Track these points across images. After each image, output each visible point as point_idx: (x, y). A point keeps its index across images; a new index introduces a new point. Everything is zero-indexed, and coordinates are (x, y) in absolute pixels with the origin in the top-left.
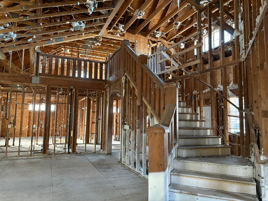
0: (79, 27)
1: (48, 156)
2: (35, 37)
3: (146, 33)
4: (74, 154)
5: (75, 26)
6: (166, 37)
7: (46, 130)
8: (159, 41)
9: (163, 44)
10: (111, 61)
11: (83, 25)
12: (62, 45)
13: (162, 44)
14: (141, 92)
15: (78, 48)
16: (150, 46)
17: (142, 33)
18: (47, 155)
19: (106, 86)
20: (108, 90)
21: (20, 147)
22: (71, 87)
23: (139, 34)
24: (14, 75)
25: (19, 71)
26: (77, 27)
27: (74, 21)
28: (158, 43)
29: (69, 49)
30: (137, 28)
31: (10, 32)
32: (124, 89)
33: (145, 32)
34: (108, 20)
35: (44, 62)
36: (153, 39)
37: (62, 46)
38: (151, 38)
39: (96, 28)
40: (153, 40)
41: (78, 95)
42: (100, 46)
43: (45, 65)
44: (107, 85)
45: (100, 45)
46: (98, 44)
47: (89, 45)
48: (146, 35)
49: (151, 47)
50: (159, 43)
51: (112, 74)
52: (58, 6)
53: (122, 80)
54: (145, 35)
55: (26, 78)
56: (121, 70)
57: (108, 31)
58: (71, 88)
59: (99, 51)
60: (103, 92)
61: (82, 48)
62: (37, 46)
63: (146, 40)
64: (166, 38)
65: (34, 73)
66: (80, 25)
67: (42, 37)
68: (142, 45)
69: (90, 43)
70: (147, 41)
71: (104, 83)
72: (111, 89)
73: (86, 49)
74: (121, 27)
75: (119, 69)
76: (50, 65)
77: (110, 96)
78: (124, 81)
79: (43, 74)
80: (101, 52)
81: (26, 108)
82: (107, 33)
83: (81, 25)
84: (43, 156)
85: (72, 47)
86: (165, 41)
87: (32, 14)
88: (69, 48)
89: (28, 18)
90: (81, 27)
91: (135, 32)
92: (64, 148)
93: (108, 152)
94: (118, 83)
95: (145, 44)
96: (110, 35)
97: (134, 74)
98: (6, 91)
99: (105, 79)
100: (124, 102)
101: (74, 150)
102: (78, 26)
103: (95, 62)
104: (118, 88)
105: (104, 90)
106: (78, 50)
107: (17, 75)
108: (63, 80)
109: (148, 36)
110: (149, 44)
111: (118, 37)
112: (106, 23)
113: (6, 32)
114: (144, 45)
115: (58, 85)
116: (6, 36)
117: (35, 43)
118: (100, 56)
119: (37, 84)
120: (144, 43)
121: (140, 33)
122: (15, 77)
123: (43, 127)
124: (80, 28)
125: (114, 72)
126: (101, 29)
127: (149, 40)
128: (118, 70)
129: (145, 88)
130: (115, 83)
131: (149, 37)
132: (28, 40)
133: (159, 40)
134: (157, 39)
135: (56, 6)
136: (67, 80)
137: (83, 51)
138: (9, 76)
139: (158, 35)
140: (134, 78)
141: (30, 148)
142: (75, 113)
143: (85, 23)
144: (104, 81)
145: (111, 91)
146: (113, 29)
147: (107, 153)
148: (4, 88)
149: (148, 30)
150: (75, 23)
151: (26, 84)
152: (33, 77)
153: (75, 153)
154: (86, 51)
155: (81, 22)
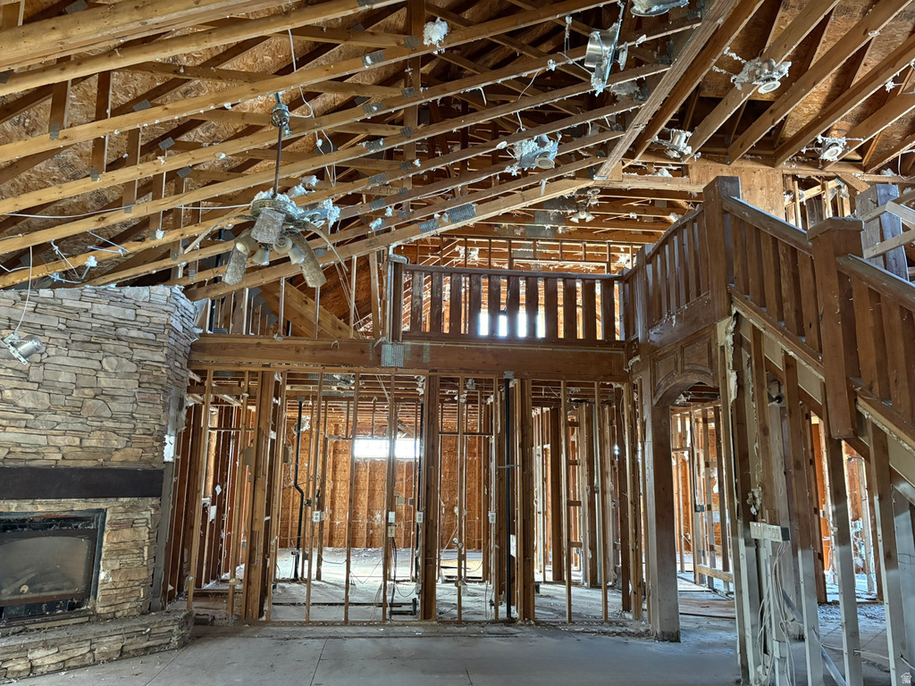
0: (535, 156)
1: (442, 628)
2: (389, 212)
3: (773, 152)
4: (530, 625)
5: (525, 153)
6: (859, 158)
7: (429, 529)
8: (831, 174)
9: (848, 185)
10: (649, 268)
11: (552, 148)
12: (458, 237)
13: (842, 185)
14: (847, 379)
15: (509, 240)
16: (794, 200)
17: (756, 155)
18: (434, 623)
19: (631, 363)
20: (643, 378)
21: (350, 590)
22: (505, 372)
23: (743, 161)
24: (329, 343)
25: (340, 328)
26: (531, 156)
27: (522, 136)
28: (826, 182)
29: (477, 249)
30: (734, 140)
31: (325, 199)
32: (734, 369)
33: (771, 149)
34: (636, 121)
35: (418, 294)
36: (805, 172)
37: (459, 239)
38: (795, 169)
39: (586, 157)
40: (805, 177)
41: (531, 401)
42: (590, 223)
43: (418, 303)
44: (638, 358)
45: (589, 218)
46: (583, 216)
47: (548, 226)
48: (775, 161)
49: (798, 201)
50: (832, 184)
51: (661, 317)
52: (483, 85)
53: (716, 337)
54: (772, 161)
55: (363, 352)
56: (709, 297)
57: (627, 165)
58: (505, 377)
59: (581, 242)
60: (616, 385)
61: (523, 240)
62: (393, 242)
63: (777, 179)
64: (861, 161)
65: (387, 331)
66: (542, 150)
67: (411, 210)
68: (762, 200)
69: (552, 219)
70: (779, 180)
71: (622, 352)
72: (662, 375)
73: (535, 240)
74: (681, 139)
75: (698, 294)
76: (436, 302)
77: (655, 402)
78: (729, 339)
79: (416, 333)
80: (587, 245)
81: (346, 452)
82: (624, 171)
83: (546, 149)
84: (423, 626)
85: (490, 239)
86: (859, 173)
87: (394, 129)
88: (478, 244)
89: (381, 143)
90: (545, 154)
91: (727, 154)
92: (491, 601)
93: (667, 630)
94: (700, 347)
95: (774, 194)
96: (635, 177)
97: (787, 306)
98: (295, 398)
99: (623, 339)
100: (738, 423)
101: (527, 612)
102: (533, 152)
103: (583, 280)
104: (702, 369)
105: (621, 381)
106: (510, 246)
107: (336, 341)
108: (478, 349)
109: (783, 160)
110: (789, 193)
111: (665, 180)
112: (629, 131)
113: (312, 202)
114: (769, 197)
115: (461, 369)
116: (311, 214)
117: (387, 234)
118: (585, 261)
119: (396, 368)
120: (770, 192)
121: (749, 156)
122: (330, 349)
123: (420, 519)
124: (542, 159)
125: (669, 308)
126: (607, 156)
127: (787, 175)
128: (693, 299)
129: (873, 361)
130: (682, 348)
131: (786, 167)
132: (371, 225)
133: (829, 171)
134: (821, 169)
135: (477, 88)
136: (491, 350)
137: (524, 248)
138: (314, 348)
139: (832, 152)
140: (794, 321)
141: (382, 594)
142: (523, 469)
143: (557, 138)
144: (623, 346)
145: (663, 384)
146: (644, 153)
147: (663, 633)
148: (292, 387)
149: (783, 140)
150: (523, 145)
151: (363, 370)
152: (383, 346)
153: (533, 623)
154: (535, 248)
155: (545, 137)
